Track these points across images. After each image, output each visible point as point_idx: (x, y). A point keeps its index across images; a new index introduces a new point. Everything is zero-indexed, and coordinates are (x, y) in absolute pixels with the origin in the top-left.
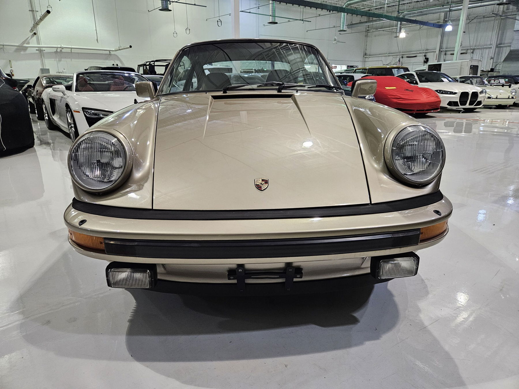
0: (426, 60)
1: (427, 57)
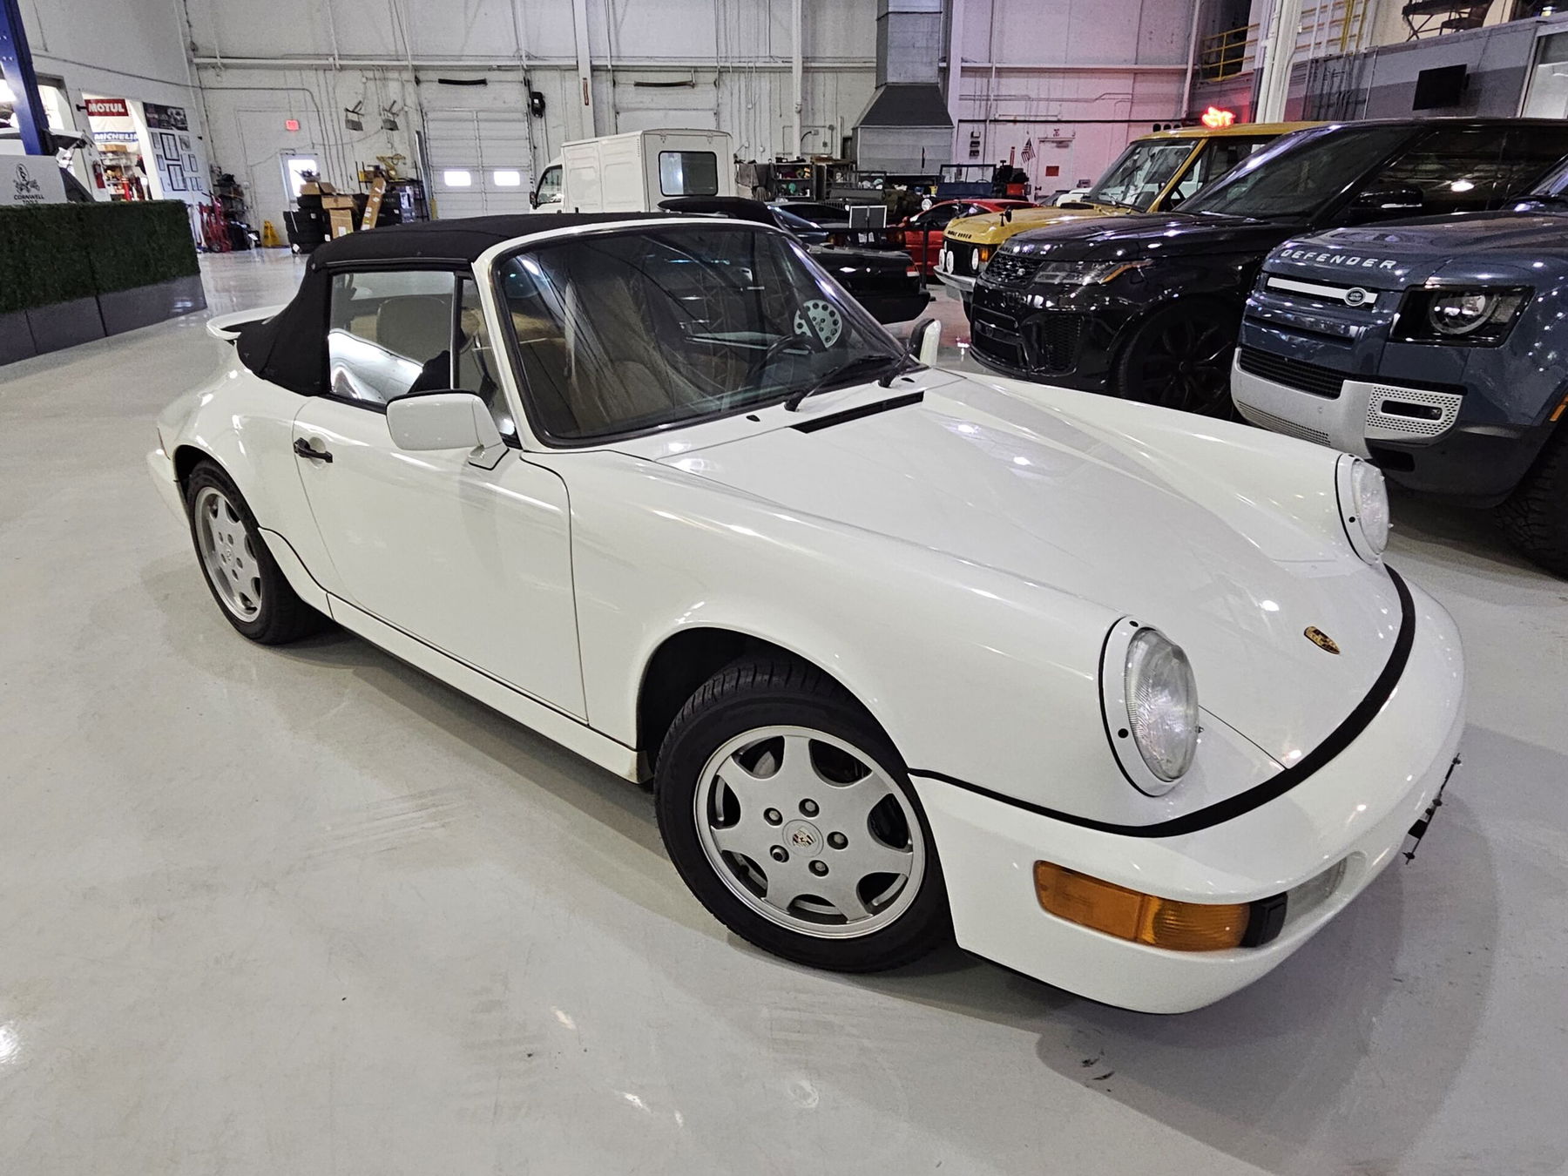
0: (535, 102)
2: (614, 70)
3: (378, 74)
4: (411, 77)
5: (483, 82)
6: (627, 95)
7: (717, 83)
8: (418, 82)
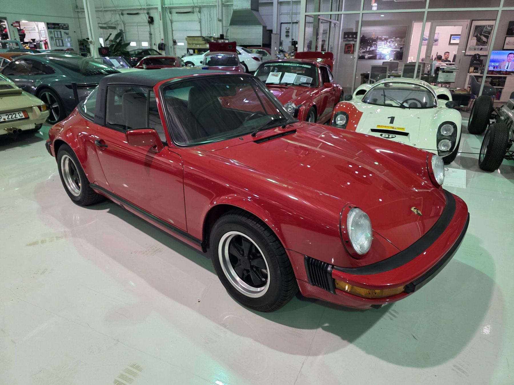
2: (170, 8)
3: (114, 12)
4: (120, 13)
5: (138, 14)
6: (175, 17)
7: (200, 12)
8: (122, 14)
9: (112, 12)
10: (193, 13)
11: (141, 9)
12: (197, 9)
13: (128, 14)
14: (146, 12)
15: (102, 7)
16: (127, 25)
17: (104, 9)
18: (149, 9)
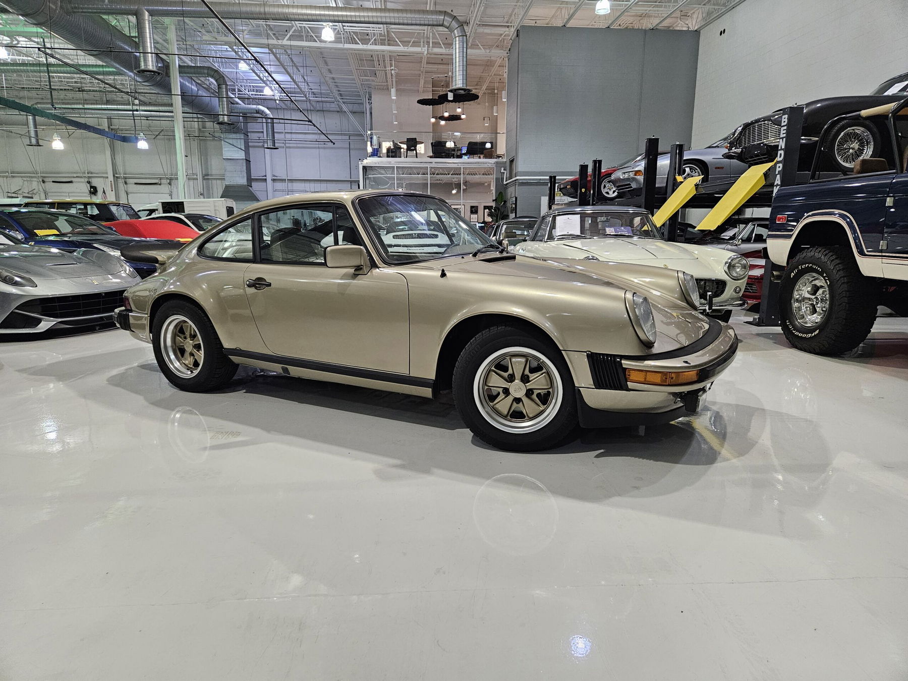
0: (92, 189)
1: (93, 185)
2: (125, 178)
3: (28, 179)
4: (41, 180)
5: (71, 182)
6: (132, 188)
7: (170, 184)
8: (44, 182)
9: (24, 179)
10: (160, 184)
11: (77, 177)
12: (168, 181)
13: (53, 182)
14: (86, 180)
15: (8, 172)
16: (49, 194)
17: (10, 175)
18: (89, 177)
